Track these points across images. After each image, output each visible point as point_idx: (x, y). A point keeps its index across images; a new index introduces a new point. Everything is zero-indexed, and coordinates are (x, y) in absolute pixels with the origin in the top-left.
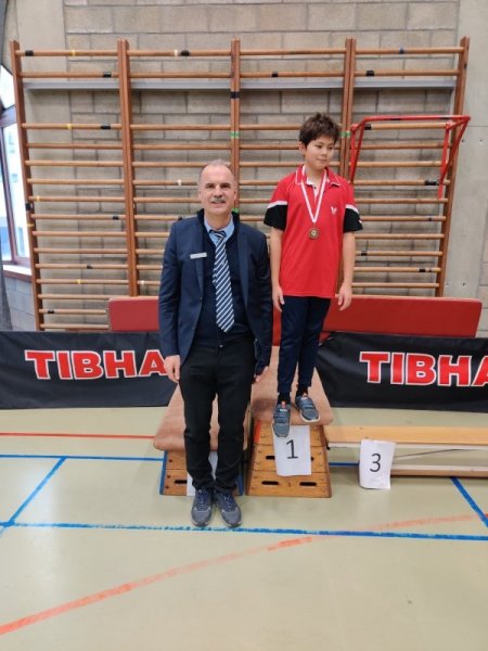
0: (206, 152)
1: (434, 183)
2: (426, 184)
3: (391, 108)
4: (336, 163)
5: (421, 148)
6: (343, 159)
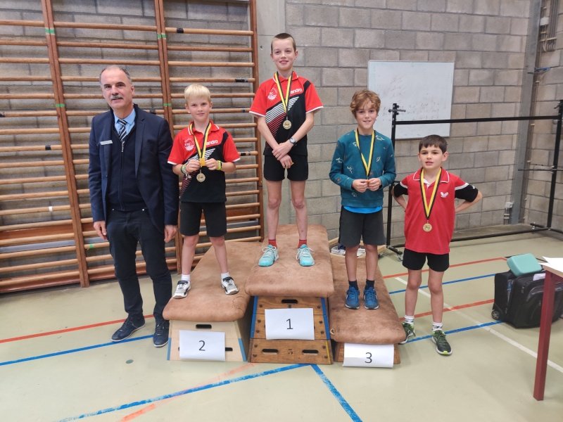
0: (22, 48)
1: (243, 81)
2: (237, 81)
3: (200, 16)
4: (157, 62)
5: (229, 51)
6: (162, 58)
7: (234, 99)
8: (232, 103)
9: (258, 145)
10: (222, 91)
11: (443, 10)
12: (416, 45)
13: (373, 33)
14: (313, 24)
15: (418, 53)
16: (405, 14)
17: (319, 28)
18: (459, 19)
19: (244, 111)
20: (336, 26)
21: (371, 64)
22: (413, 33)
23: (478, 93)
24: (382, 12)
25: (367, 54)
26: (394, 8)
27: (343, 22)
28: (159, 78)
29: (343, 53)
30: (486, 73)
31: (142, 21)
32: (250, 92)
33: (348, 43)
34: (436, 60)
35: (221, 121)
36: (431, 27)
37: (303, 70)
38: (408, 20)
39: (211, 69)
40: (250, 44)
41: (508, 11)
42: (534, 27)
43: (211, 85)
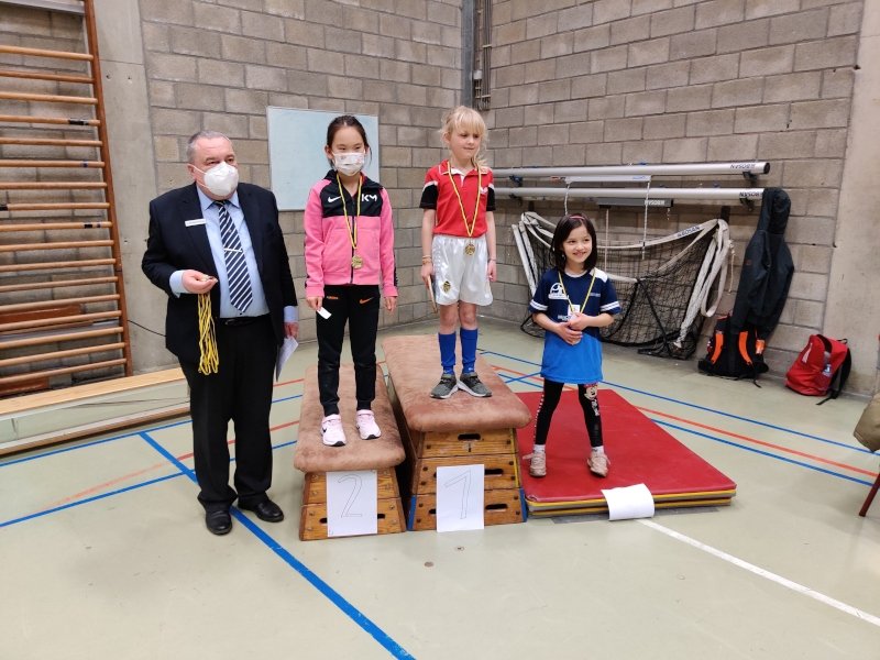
1: (81, 123)
2: (71, 123)
5: (58, 80)
7: (69, 149)
8: (65, 152)
9: (111, 214)
10: (49, 136)
11: (359, 52)
12: (328, 92)
13: (270, 71)
14: (184, 52)
15: (334, 102)
16: (310, 51)
17: (193, 59)
18: (379, 64)
19: (85, 166)
20: (218, 57)
21: (273, 113)
22: (323, 77)
23: (410, 156)
24: (280, 45)
25: (264, 98)
26: (297, 42)
27: (228, 54)
29: (231, 94)
30: (417, 133)
32: (93, 138)
33: (236, 81)
34: (356, 111)
35: (49, 178)
36: (345, 70)
37: (175, 112)
38: (315, 60)
39: (28, 103)
40: (90, 72)
41: (437, 60)
42: (467, 81)
43: (30, 127)
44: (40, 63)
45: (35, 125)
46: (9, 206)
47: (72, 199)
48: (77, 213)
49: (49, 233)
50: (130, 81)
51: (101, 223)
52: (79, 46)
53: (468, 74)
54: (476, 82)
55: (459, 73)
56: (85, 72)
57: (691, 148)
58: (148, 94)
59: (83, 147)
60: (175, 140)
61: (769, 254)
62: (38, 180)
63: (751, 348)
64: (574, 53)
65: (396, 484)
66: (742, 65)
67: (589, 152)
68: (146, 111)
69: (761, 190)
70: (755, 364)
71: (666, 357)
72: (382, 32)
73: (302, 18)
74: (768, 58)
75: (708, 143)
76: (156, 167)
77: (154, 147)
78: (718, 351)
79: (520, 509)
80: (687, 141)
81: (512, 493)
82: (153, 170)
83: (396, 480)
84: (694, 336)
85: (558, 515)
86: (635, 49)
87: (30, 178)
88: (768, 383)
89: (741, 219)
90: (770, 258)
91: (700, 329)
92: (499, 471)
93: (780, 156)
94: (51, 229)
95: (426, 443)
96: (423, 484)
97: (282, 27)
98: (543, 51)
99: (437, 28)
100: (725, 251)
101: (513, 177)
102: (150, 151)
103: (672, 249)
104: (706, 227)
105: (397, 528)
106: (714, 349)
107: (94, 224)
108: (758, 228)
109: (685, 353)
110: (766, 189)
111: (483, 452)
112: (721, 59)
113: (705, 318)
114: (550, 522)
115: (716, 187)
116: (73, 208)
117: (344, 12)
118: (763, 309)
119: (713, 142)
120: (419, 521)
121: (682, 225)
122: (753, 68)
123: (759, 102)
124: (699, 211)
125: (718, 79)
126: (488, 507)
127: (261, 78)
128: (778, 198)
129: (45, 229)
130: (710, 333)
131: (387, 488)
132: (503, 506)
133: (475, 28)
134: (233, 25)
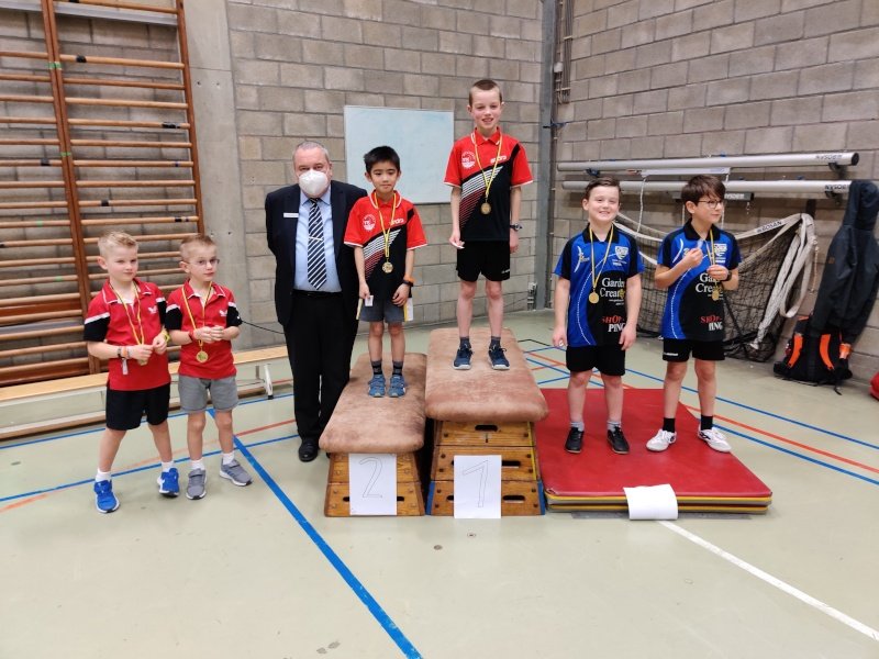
1: (173, 127)
2: (165, 126)
3: (110, 40)
4: (50, 98)
5: (154, 87)
6: (56, 94)
7: (163, 150)
8: (161, 153)
9: (198, 209)
10: (146, 138)
11: (435, 49)
12: (404, 89)
13: (348, 72)
14: (268, 58)
15: (407, 99)
16: (387, 51)
17: (277, 64)
18: (456, 61)
19: (177, 166)
20: (299, 61)
21: (349, 111)
22: (399, 75)
24: (358, 47)
25: (342, 98)
26: (374, 43)
27: (308, 57)
28: (53, 119)
29: (310, 95)
31: (27, 44)
32: (185, 141)
33: (316, 83)
34: (432, 107)
35: (146, 177)
36: (421, 69)
37: (258, 114)
38: (392, 59)
39: (128, 109)
40: (182, 79)
41: (515, 54)
42: (547, 73)
43: (130, 130)
44: (140, 72)
45: (135, 129)
46: (110, 202)
47: (166, 196)
48: (171, 208)
49: (147, 227)
50: (218, 87)
51: (190, 218)
52: (173, 56)
53: (548, 66)
54: (556, 75)
55: (539, 66)
56: (178, 79)
57: (776, 137)
58: (235, 99)
59: (175, 148)
60: (257, 140)
61: (855, 251)
62: (137, 179)
63: (834, 351)
64: (655, 42)
65: (415, 469)
66: (831, 49)
67: (667, 144)
68: (233, 115)
69: (848, 183)
70: (838, 369)
71: (741, 358)
72: (459, 29)
73: (379, 19)
74: (859, 41)
75: (793, 132)
76: (240, 165)
77: (238, 147)
78: (796, 354)
79: (538, 502)
80: (771, 130)
81: (530, 486)
82: (237, 168)
83: (414, 465)
84: (773, 337)
85: (578, 510)
86: (718, 35)
87: (129, 177)
88: (852, 391)
89: (827, 213)
90: (855, 256)
91: (780, 330)
92: (516, 463)
93: (871, 147)
94: (147, 223)
95: (444, 431)
96: (441, 470)
97: (360, 30)
98: (624, 39)
99: (516, 22)
100: (808, 247)
101: (589, 171)
102: (235, 151)
103: (751, 245)
104: (788, 222)
105: (416, 511)
106: (792, 352)
107: (183, 218)
108: (845, 223)
109: (763, 354)
110: (854, 182)
111: (500, 442)
112: (808, 44)
113: (785, 319)
114: (569, 516)
115: (800, 179)
116: (167, 204)
117: (421, 10)
118: (848, 310)
119: (799, 131)
120: (437, 506)
121: (763, 219)
122: (843, 52)
123: (848, 88)
124: (782, 205)
125: (805, 64)
126: (505, 498)
127: (339, 79)
128: (866, 191)
129: (142, 223)
130: (790, 336)
131: (406, 472)
132: (522, 498)
133: (557, 21)
134: (314, 30)
